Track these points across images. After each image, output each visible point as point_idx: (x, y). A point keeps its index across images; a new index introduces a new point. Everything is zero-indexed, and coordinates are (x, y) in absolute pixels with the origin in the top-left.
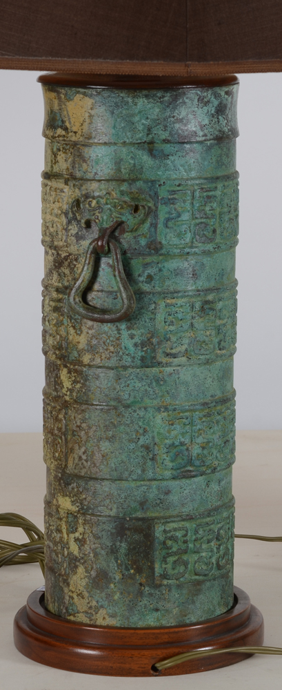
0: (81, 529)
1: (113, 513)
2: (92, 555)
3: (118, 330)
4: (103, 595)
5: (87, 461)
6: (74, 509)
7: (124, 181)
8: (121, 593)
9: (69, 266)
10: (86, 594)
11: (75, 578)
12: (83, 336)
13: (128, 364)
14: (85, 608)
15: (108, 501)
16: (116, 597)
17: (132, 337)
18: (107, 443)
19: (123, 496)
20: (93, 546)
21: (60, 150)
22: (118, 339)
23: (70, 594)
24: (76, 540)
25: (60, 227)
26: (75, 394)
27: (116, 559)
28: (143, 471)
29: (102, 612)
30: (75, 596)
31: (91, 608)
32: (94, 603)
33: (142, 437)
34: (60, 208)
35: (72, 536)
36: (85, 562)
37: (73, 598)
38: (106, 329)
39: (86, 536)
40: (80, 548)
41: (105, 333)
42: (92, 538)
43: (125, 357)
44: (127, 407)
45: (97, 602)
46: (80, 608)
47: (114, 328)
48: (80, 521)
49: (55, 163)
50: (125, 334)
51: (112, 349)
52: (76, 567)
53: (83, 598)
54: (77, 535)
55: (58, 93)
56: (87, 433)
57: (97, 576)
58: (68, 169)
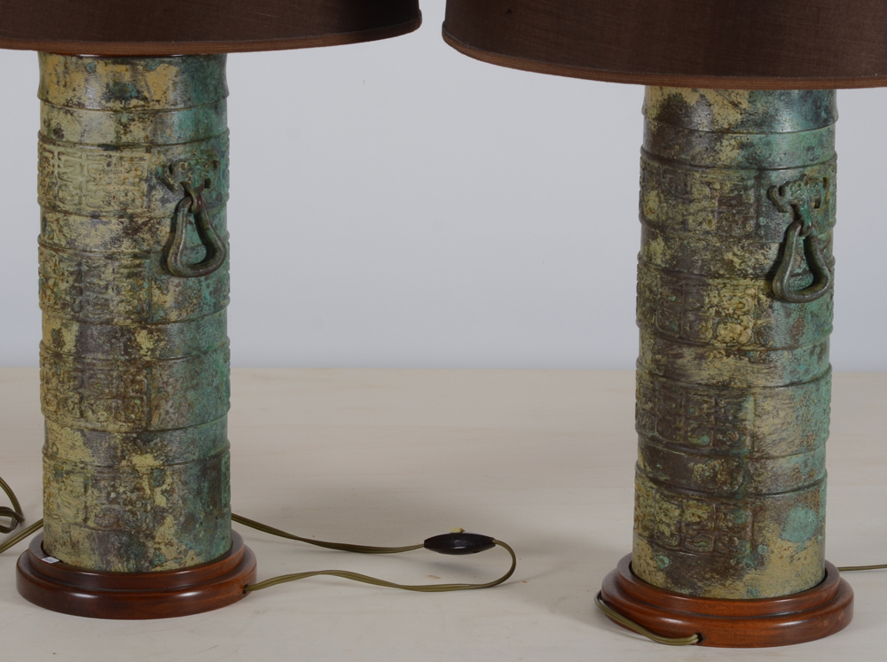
0: (169, 480)
1: (195, 457)
2: (180, 502)
3: (200, 282)
4: (192, 536)
5: (174, 414)
6: (158, 463)
7: (202, 140)
8: (205, 531)
9: (150, 229)
10: (175, 541)
11: (162, 529)
12: (169, 294)
13: (206, 313)
14: (174, 555)
15: (192, 447)
16: (201, 536)
17: (208, 286)
18: (192, 392)
19: (203, 439)
20: (182, 493)
21: (134, 120)
22: (199, 291)
23: (157, 546)
24: (163, 492)
25: (137, 195)
26: (158, 353)
27: (201, 499)
28: (216, 410)
29: (191, 553)
30: (162, 547)
31: (180, 553)
32: (184, 547)
33: (215, 379)
34: (136, 176)
35: (158, 490)
36: (174, 510)
37: (159, 549)
38: (191, 283)
39: (175, 485)
40: (168, 499)
41: (190, 287)
42: (181, 486)
43: (205, 306)
44: (205, 353)
45: (186, 545)
46: (168, 557)
47: (197, 282)
48: (168, 473)
49: (125, 134)
50: (204, 284)
51: (195, 301)
52: (164, 518)
53: (172, 545)
54: (164, 487)
55: (133, 65)
56: (174, 387)
57: (186, 521)
58: (147, 137)
